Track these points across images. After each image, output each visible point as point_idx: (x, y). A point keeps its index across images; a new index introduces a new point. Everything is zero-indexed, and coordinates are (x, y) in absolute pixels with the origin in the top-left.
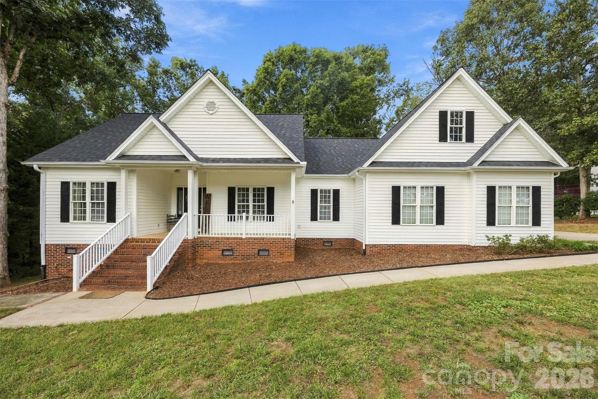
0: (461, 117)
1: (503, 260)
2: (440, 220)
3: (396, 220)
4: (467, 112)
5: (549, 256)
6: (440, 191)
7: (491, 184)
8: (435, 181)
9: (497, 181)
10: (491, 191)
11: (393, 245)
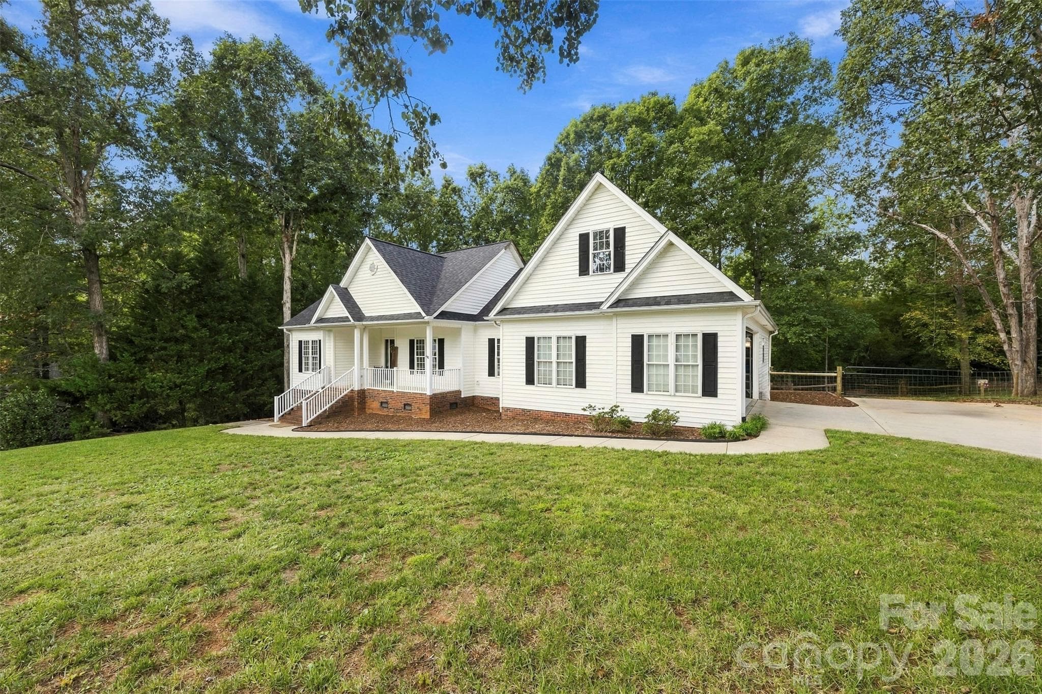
0: (607, 237)
1: (572, 436)
2: (581, 382)
3: (530, 380)
4: (615, 230)
5: (634, 438)
6: (581, 342)
7: (638, 332)
8: (574, 329)
9: (645, 326)
10: (637, 342)
11: (529, 411)
